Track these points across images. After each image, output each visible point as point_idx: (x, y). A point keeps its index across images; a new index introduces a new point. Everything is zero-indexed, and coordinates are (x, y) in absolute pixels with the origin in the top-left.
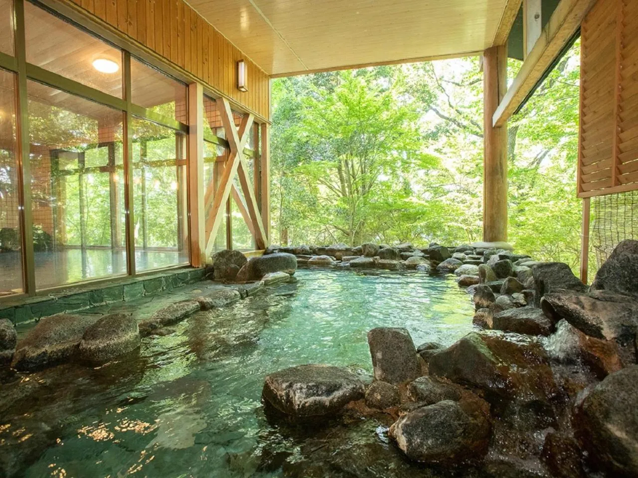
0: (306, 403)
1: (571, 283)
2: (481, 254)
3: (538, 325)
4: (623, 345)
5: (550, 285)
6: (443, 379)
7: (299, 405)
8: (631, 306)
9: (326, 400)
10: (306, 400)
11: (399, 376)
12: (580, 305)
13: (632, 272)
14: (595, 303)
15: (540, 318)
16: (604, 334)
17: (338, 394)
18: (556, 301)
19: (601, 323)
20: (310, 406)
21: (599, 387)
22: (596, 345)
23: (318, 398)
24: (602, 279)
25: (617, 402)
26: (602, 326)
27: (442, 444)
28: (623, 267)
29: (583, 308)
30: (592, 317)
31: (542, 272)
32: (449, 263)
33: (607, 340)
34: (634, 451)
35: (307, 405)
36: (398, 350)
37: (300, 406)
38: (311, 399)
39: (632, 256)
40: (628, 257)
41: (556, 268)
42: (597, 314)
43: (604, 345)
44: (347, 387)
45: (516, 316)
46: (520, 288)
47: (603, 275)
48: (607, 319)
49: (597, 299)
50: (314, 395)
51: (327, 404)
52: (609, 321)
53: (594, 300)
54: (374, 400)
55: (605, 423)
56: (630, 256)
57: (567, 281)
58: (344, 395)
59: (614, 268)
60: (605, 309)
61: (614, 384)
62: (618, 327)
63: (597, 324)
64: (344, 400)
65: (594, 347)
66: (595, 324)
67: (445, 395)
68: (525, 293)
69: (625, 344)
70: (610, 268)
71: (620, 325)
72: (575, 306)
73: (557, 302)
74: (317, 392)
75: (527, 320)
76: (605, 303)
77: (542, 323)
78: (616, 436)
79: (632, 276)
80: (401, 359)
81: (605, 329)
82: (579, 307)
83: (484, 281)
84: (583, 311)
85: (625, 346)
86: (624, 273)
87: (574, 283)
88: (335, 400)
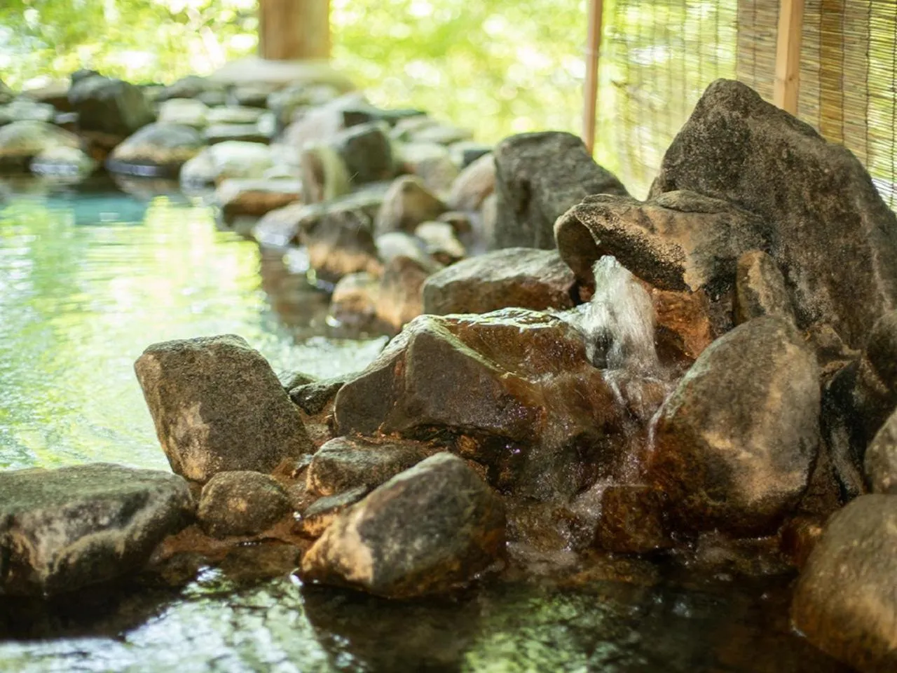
0: (69, 555)
1: (595, 181)
2: (259, 104)
3: (545, 287)
4: (714, 300)
5: (547, 191)
6: (376, 437)
7: (51, 566)
8: (729, 219)
9: (117, 537)
10: (70, 549)
11: (260, 457)
12: (647, 226)
13: (728, 149)
14: (672, 218)
15: (548, 269)
16: (686, 281)
17: (143, 517)
18: (601, 221)
19: (683, 259)
20: (79, 562)
21: (691, 374)
22: (672, 306)
23: (99, 536)
24: (674, 167)
25: (720, 389)
26: (684, 264)
27: (439, 544)
28: (714, 140)
29: (652, 230)
30: (668, 249)
31: (524, 159)
32: (157, 141)
33: (691, 293)
34: (739, 468)
35: (72, 560)
36: (242, 391)
37: (56, 568)
38: (83, 543)
39: (731, 115)
40: (723, 118)
41: (555, 146)
42: (676, 241)
43: (686, 302)
44: (160, 497)
45: (488, 275)
46: (436, 211)
47: (677, 157)
48: (692, 248)
49: (677, 209)
50: (87, 530)
51: (120, 548)
52: (696, 253)
53: (670, 212)
54: (229, 518)
55: (702, 434)
56: (726, 113)
57: (585, 179)
58: (154, 522)
59: (698, 141)
60: (690, 227)
61: (714, 361)
62: (709, 263)
63: (677, 261)
64: (157, 532)
65: (668, 311)
66: (673, 261)
67: (401, 465)
68: (453, 224)
69: (717, 297)
70: (690, 142)
71: (712, 259)
72: (638, 227)
73: (603, 223)
74: (95, 519)
75: (521, 279)
76: (689, 217)
77: (554, 282)
78: (717, 449)
79: (728, 158)
80: (257, 412)
81: (687, 271)
82: (645, 231)
83: (321, 197)
84: (652, 237)
85: (717, 301)
86: (714, 153)
87: (601, 182)
88: (138, 534)
